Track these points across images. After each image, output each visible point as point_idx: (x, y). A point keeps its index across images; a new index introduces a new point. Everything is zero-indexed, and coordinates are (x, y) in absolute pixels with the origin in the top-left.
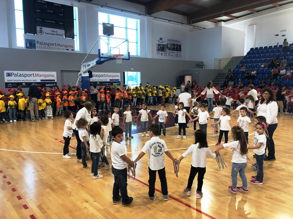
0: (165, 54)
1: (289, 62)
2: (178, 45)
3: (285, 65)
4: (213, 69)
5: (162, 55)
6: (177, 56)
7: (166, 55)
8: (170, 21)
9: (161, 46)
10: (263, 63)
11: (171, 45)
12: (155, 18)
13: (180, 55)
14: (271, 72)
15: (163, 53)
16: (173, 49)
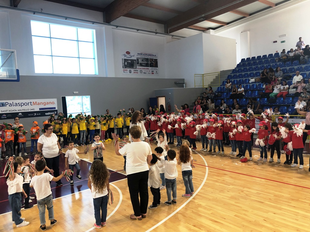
0: (135, 72)
1: (286, 74)
2: (152, 59)
3: (280, 79)
4: (194, 87)
5: (130, 72)
6: (153, 73)
7: (137, 73)
8: (138, 30)
9: (128, 61)
10: (254, 78)
11: (142, 61)
12: (117, 27)
13: (157, 72)
14: (262, 88)
15: (132, 70)
16: (147, 65)
